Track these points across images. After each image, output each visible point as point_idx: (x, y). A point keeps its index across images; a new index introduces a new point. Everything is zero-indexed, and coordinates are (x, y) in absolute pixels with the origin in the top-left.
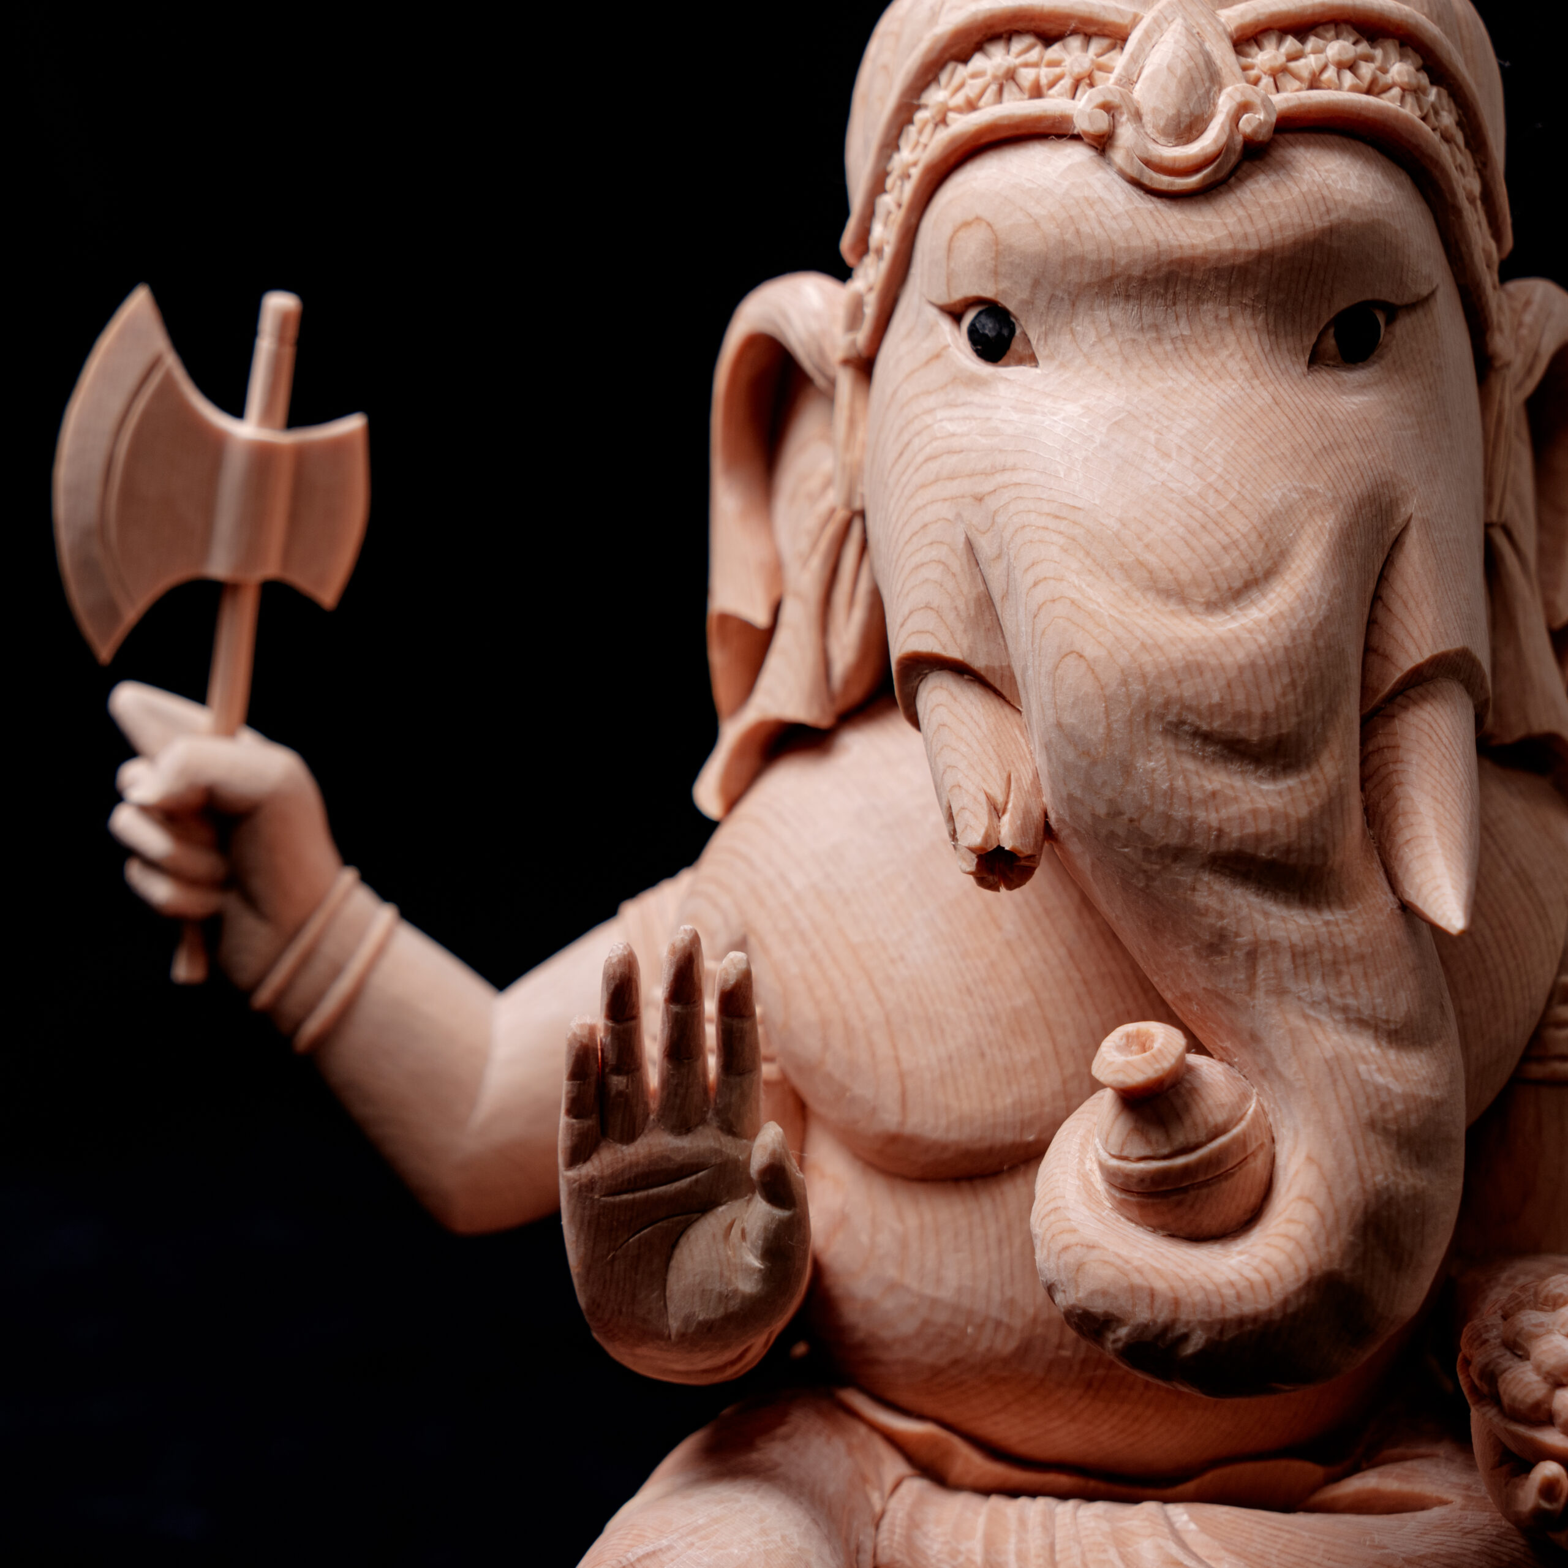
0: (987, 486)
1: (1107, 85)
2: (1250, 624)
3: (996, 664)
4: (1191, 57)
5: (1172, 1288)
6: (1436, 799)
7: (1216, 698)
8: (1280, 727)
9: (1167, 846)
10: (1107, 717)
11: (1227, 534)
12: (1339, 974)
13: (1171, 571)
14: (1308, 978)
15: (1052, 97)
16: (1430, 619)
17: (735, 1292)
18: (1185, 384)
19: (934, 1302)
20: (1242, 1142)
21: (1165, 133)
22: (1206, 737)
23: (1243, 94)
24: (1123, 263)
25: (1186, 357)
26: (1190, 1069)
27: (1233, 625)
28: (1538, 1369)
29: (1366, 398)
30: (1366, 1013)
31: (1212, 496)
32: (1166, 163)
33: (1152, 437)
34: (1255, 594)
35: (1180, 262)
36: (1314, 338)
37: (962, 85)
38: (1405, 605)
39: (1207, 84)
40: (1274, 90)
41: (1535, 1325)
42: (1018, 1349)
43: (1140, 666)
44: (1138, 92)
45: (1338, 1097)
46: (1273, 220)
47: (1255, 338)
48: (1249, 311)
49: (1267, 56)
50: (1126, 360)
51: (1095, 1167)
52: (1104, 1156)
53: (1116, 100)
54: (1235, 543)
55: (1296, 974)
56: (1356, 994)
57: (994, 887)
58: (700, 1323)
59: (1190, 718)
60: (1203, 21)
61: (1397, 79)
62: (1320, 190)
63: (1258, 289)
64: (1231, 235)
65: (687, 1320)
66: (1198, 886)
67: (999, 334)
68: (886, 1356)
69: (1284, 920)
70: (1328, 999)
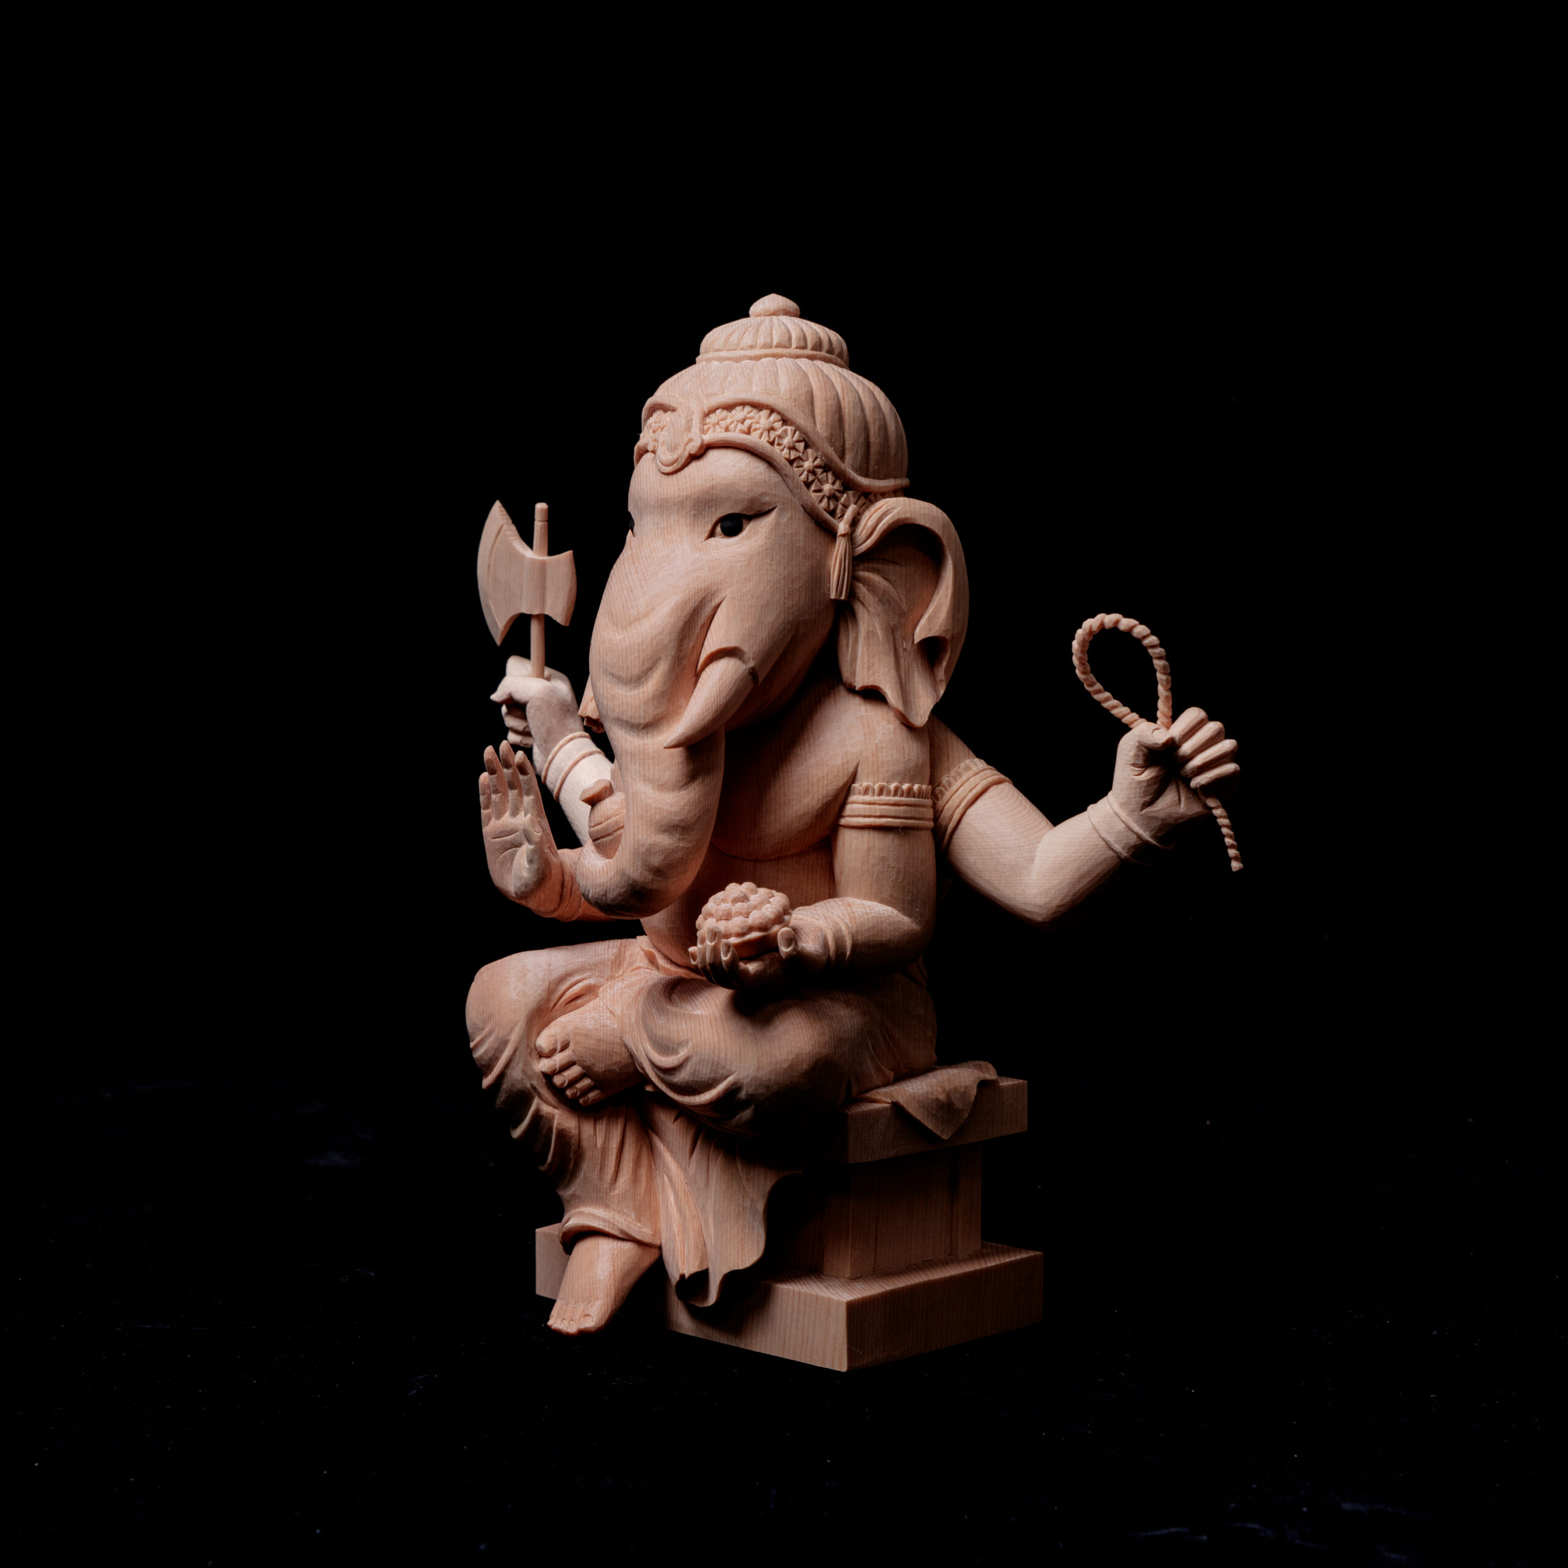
2: (631, 635)
4: (684, 421)
7: (615, 661)
8: (632, 672)
17: (522, 876)
21: (668, 450)
23: (692, 436)
24: (649, 500)
27: (626, 635)
32: (667, 462)
34: (637, 624)
36: (710, 528)
38: (715, 629)
39: (684, 432)
40: (710, 433)
47: (685, 528)
49: (715, 417)
55: (631, 762)
58: (517, 888)
60: (696, 406)
63: (687, 510)
65: (514, 886)
69: (631, 742)
70: (639, 772)
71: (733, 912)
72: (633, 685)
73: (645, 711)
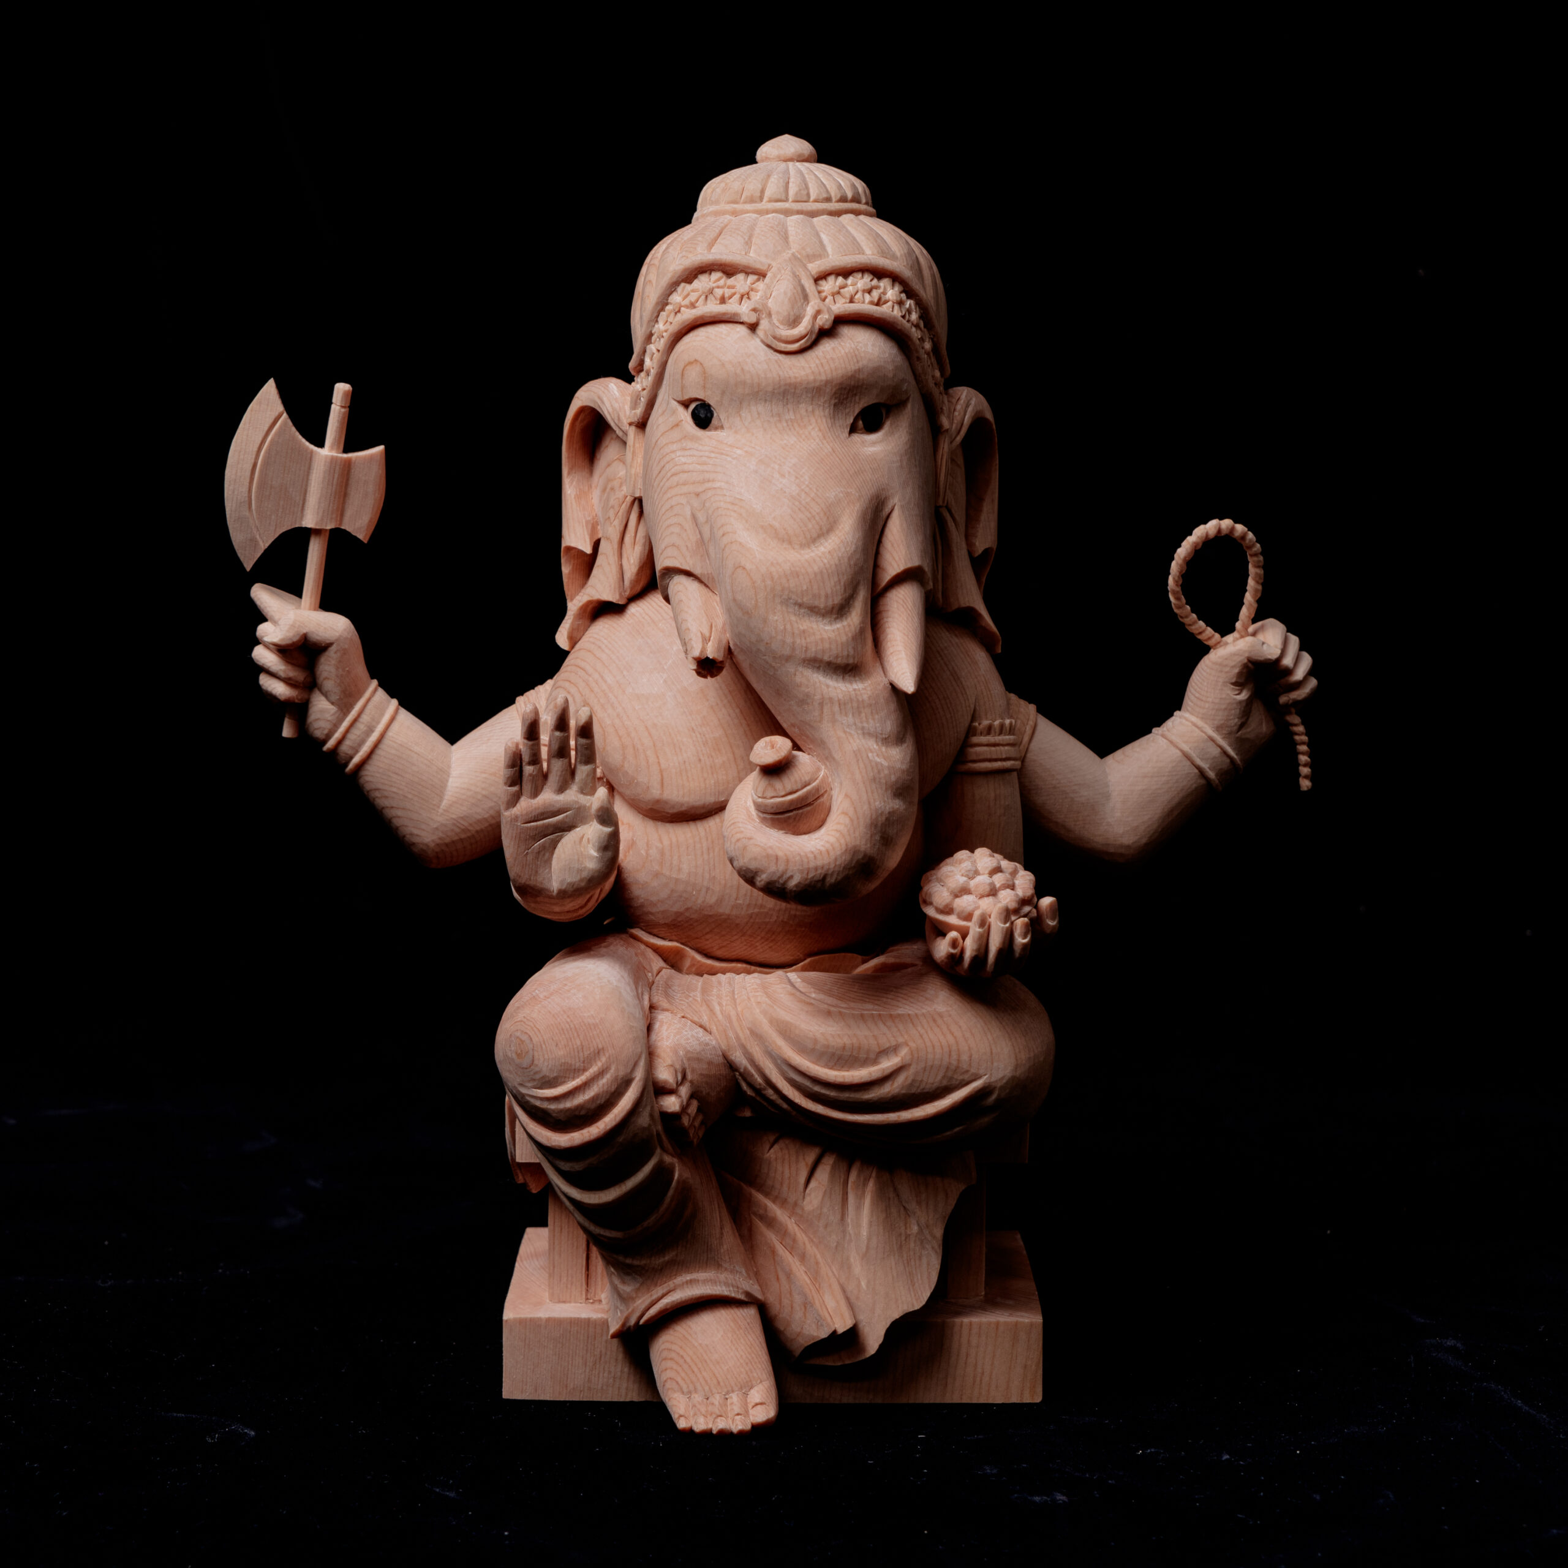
0: (700, 489)
1: (756, 297)
2: (820, 554)
3: (706, 572)
4: (795, 288)
5: (786, 855)
6: (904, 634)
7: (805, 588)
8: (833, 601)
9: (783, 655)
10: (756, 596)
11: (810, 513)
12: (860, 713)
13: (785, 529)
14: (846, 715)
15: (730, 303)
16: (904, 552)
17: (585, 867)
18: (792, 442)
19: (677, 880)
20: (817, 789)
21: (782, 323)
22: (800, 605)
23: (818, 306)
24: (763, 385)
25: (792, 429)
26: (794, 757)
27: (812, 554)
28: (948, 889)
29: (875, 449)
30: (872, 730)
31: (803, 495)
32: (783, 338)
33: (777, 467)
34: (822, 540)
35: (790, 385)
36: (852, 421)
37: (688, 295)
38: (893, 545)
39: (802, 301)
40: (833, 303)
41: (950, 872)
42: (717, 900)
43: (771, 573)
44: (771, 303)
45: (859, 768)
46: (832, 366)
47: (824, 420)
48: (821, 408)
49: (830, 285)
50: (765, 430)
51: (752, 805)
52: (755, 797)
53: (760, 307)
54: (814, 517)
55: (841, 713)
56: (867, 722)
57: (705, 676)
58: (568, 884)
59: (794, 597)
60: (801, 270)
61: (891, 298)
62: (854, 352)
63: (826, 398)
64: (813, 373)
65: (562, 882)
66: (797, 673)
67: (706, 416)
68: (654, 910)
69: (835, 688)
70: (855, 724)
71: (998, 885)
72: (834, 616)
73: (854, 648)
